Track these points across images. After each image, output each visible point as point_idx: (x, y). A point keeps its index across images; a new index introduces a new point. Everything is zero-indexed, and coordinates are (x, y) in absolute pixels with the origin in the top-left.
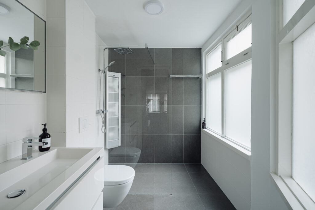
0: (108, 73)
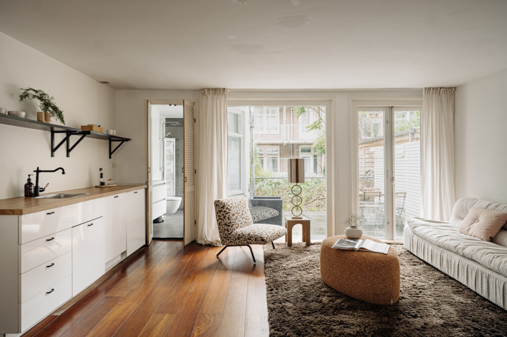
0: (166, 139)
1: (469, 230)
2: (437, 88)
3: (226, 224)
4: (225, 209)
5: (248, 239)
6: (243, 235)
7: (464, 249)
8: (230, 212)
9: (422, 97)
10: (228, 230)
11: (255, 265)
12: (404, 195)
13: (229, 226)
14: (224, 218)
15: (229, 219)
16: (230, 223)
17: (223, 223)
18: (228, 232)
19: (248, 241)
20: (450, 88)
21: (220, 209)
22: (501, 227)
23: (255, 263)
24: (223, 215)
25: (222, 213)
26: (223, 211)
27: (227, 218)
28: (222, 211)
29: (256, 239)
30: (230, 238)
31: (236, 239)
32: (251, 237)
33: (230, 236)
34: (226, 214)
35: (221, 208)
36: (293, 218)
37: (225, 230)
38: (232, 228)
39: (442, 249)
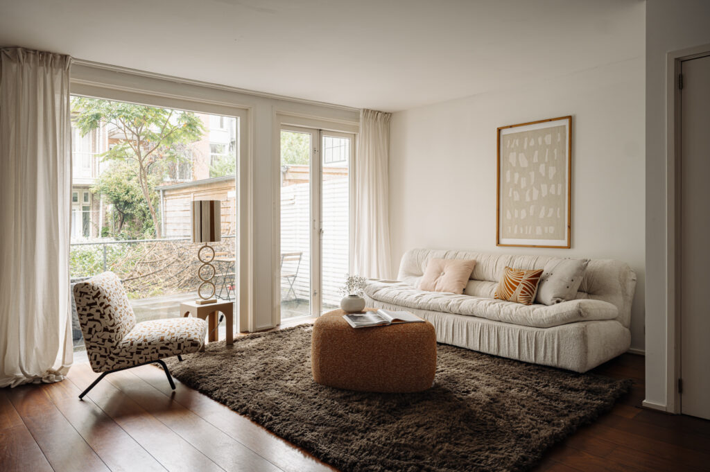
1: (436, 285)
2: (375, 111)
3: (106, 330)
4: (102, 300)
5: (162, 348)
6: (150, 344)
7: (459, 305)
8: (110, 303)
9: (359, 121)
10: (110, 341)
11: (174, 393)
12: (299, 257)
13: (112, 331)
14: (102, 316)
15: (111, 319)
16: (114, 325)
17: (99, 327)
18: (110, 344)
19: (161, 352)
20: (386, 113)
21: (91, 301)
22: (468, 278)
23: (175, 390)
24: (98, 311)
25: (97, 307)
26: (98, 303)
27: (106, 316)
28: (95, 304)
29: (179, 345)
30: (117, 354)
31: (132, 354)
32: (168, 344)
33: (115, 351)
34: (104, 308)
35: (94, 298)
36: (202, 303)
37: (104, 340)
38: (118, 334)
39: (424, 312)
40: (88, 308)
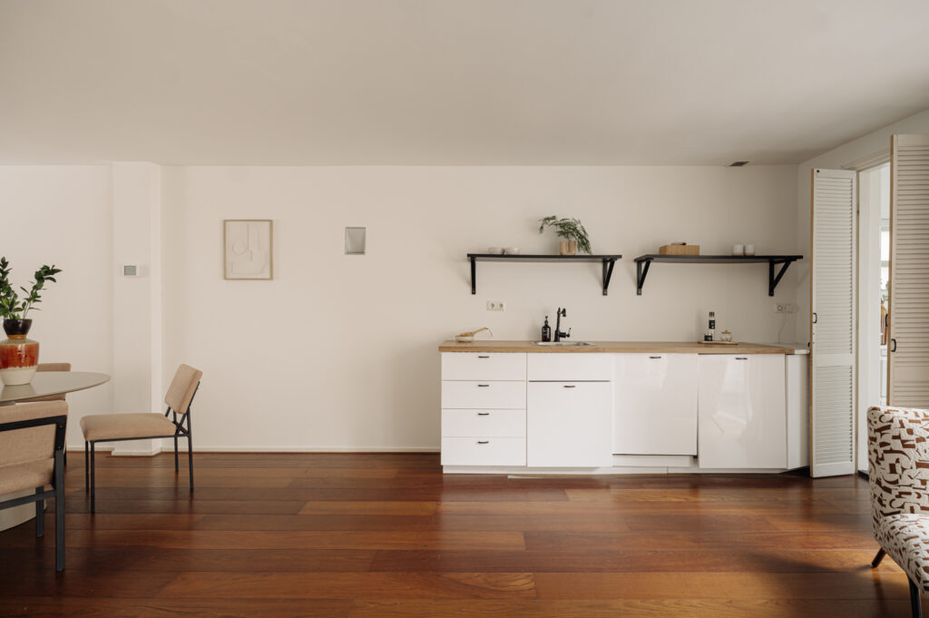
4: (888, 438)
14: (877, 463)
15: (893, 471)
40: (878, 434)
